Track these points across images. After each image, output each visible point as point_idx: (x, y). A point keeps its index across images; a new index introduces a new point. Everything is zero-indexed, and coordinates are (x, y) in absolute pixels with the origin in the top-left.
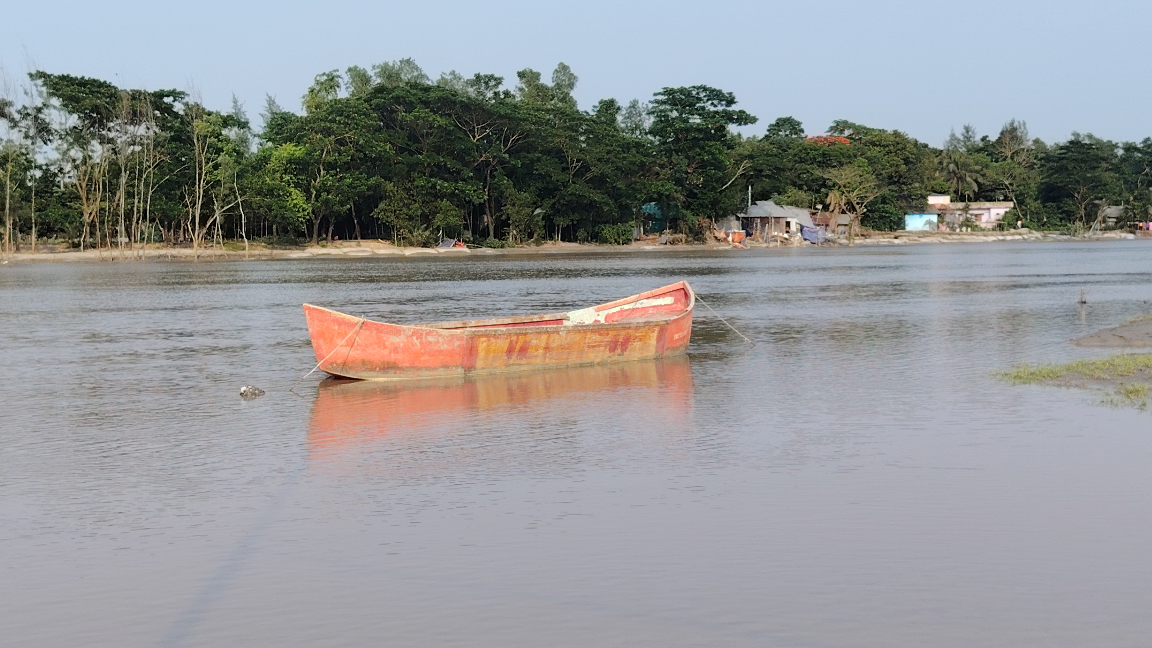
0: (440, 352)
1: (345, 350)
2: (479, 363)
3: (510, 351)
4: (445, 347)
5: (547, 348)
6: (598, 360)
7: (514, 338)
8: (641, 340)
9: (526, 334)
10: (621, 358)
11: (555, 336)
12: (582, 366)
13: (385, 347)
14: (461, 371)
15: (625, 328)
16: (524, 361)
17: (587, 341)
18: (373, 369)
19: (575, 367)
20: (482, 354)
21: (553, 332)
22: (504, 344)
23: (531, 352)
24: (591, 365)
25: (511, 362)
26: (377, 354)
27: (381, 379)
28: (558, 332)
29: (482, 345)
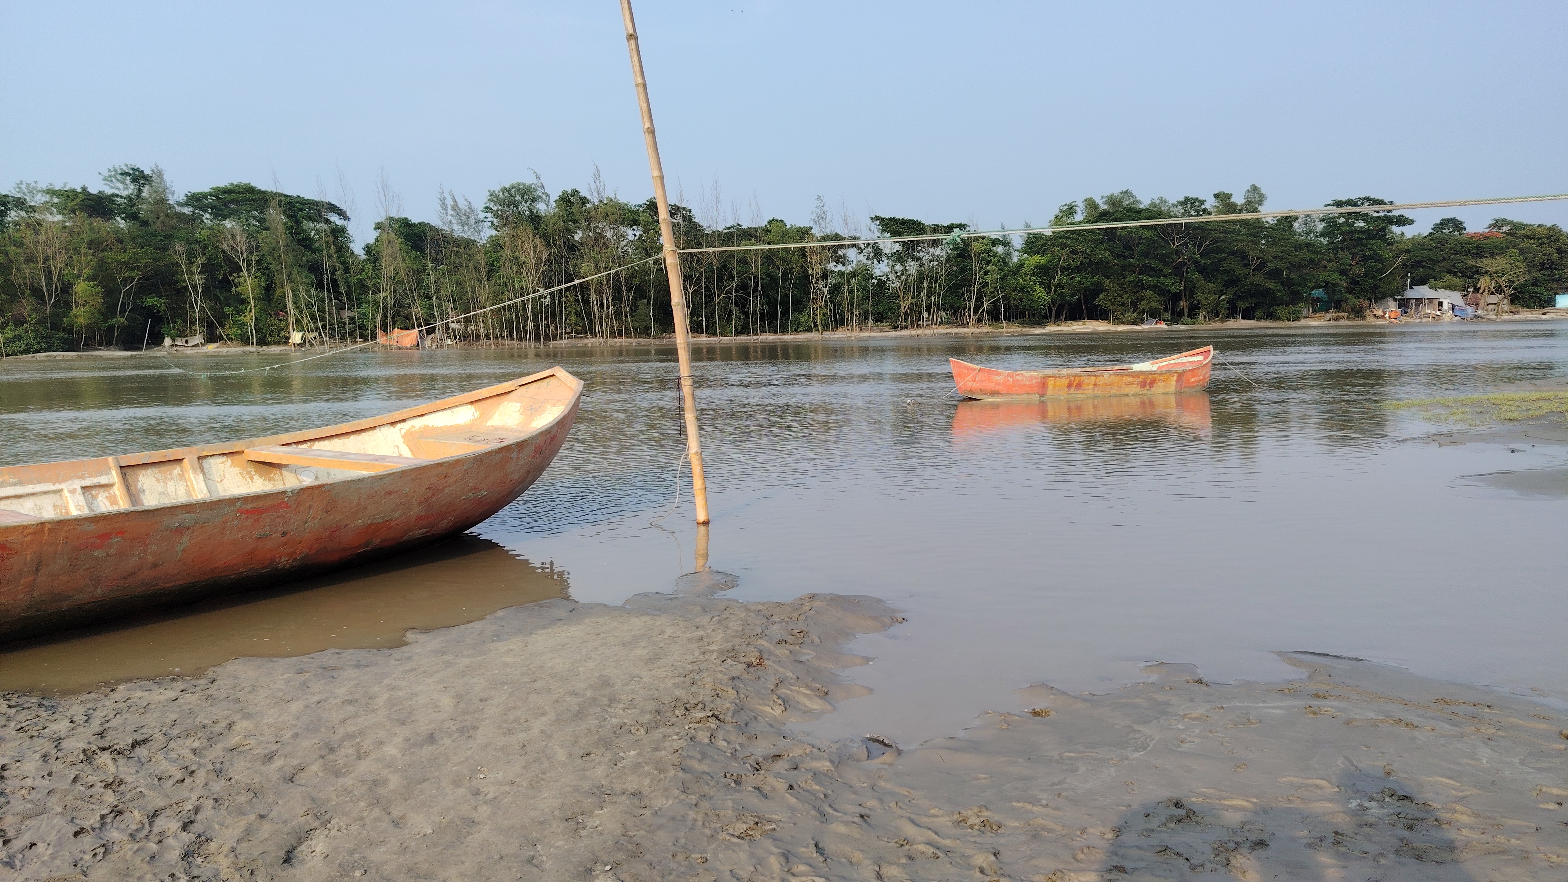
0: (1025, 385)
1: (970, 384)
2: (1049, 392)
3: (1070, 386)
4: (1027, 383)
5: (1095, 385)
6: (1132, 393)
7: (1072, 379)
8: (1164, 381)
9: (1080, 376)
10: (1149, 392)
11: (1102, 378)
12: (1121, 396)
13: (992, 382)
14: (1037, 396)
15: (1152, 374)
16: (1080, 392)
17: (1124, 381)
18: (986, 394)
19: (1115, 396)
20: (1050, 387)
21: (1099, 376)
22: (1066, 382)
23: (1084, 386)
24: (1127, 395)
25: (1071, 392)
26: (989, 386)
27: (991, 399)
28: (1103, 376)
29: (1051, 382)
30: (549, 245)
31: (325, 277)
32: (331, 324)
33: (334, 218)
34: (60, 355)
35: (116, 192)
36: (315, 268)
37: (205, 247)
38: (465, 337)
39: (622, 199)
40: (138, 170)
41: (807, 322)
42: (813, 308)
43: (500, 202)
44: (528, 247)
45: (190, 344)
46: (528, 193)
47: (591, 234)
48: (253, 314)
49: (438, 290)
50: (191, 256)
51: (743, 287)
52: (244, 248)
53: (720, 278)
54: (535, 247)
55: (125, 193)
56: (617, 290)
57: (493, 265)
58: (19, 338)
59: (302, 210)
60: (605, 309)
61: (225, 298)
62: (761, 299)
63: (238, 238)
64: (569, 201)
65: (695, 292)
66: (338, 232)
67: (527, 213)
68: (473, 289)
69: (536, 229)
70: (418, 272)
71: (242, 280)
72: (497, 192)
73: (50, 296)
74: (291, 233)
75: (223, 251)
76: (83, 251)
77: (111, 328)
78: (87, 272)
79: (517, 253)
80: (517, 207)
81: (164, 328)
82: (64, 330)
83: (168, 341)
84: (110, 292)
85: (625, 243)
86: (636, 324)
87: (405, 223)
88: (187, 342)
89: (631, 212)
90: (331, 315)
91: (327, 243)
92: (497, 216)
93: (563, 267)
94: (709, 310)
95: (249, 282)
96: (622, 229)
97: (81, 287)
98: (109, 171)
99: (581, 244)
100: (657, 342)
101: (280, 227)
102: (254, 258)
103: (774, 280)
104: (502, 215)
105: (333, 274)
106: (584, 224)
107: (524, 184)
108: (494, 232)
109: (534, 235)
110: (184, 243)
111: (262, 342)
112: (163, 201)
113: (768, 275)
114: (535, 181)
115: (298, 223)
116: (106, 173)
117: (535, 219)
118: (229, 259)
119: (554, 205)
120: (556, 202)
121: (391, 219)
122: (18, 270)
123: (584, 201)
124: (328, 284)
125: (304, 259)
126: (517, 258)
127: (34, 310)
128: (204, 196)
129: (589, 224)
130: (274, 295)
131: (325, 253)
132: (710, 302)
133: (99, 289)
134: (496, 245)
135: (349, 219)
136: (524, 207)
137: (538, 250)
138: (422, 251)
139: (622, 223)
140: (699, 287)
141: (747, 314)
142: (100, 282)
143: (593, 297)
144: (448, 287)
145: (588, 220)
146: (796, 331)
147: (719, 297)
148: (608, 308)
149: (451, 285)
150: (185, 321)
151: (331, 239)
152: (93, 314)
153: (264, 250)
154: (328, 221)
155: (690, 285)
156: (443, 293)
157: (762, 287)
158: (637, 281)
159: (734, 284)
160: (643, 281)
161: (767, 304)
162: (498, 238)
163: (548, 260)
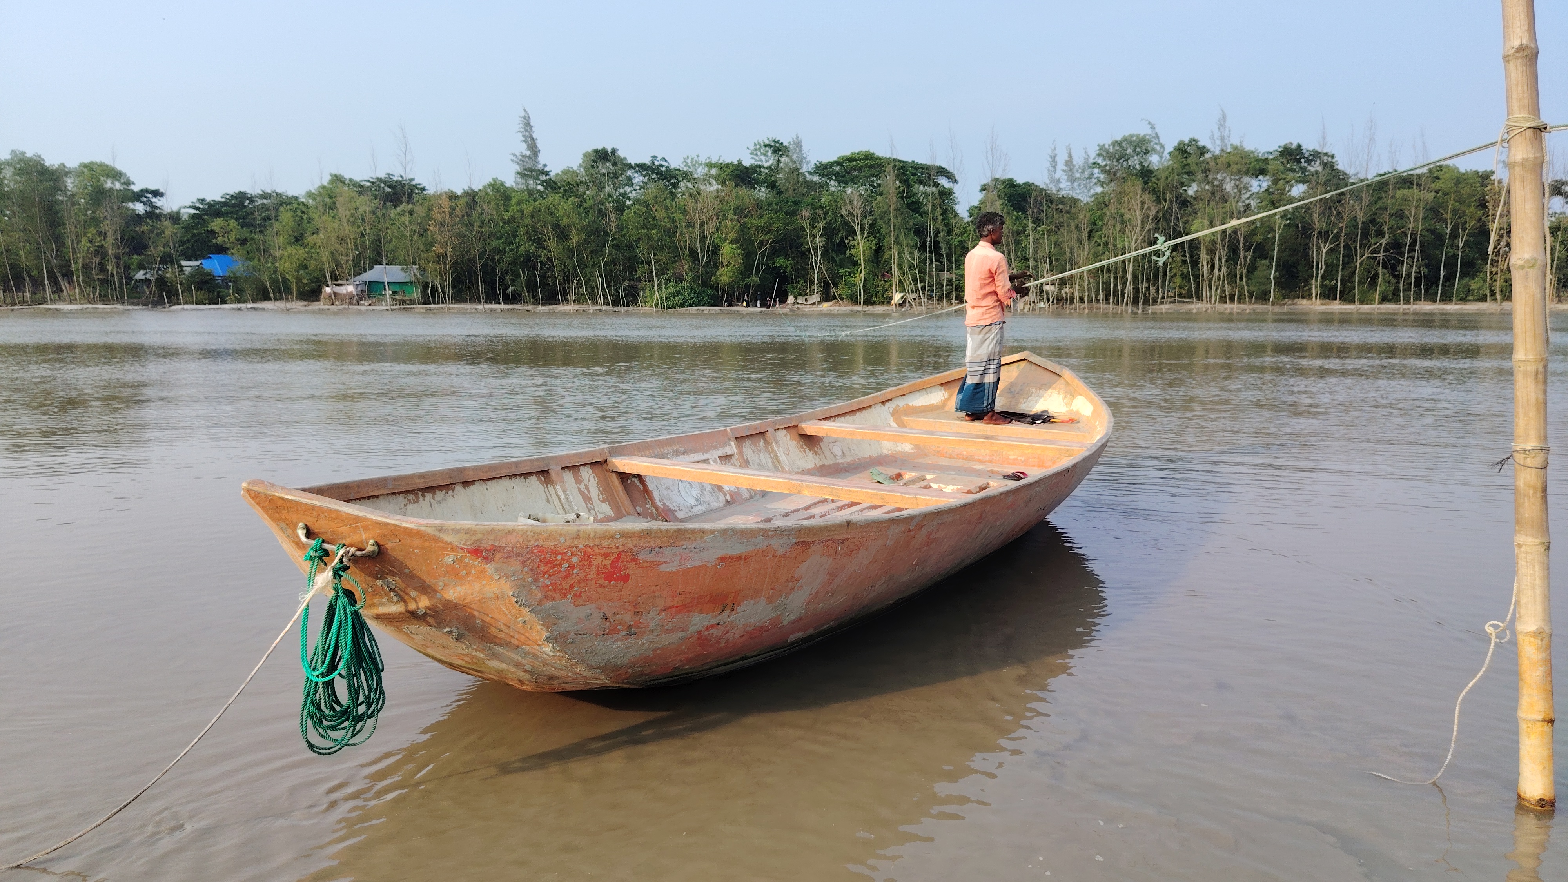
30: (1158, 201)
31: (928, 239)
32: (931, 286)
33: (944, 182)
34: (707, 309)
35: (759, 163)
36: (920, 231)
37: (826, 213)
38: (1059, 300)
39: (1249, 146)
40: (778, 142)
41: (1480, 288)
42: (1491, 272)
43: (1108, 155)
44: (1136, 204)
45: (809, 302)
46: (1142, 146)
47: (1207, 187)
48: (862, 275)
49: (1036, 252)
50: (814, 220)
51: (1396, 246)
52: (859, 212)
53: (1365, 235)
54: (1143, 203)
55: (767, 165)
56: (1233, 250)
57: (1095, 224)
58: (678, 293)
59: (914, 175)
60: (1216, 270)
61: (840, 260)
62: (1418, 260)
63: (855, 203)
64: (1185, 152)
65: (1331, 251)
66: (946, 194)
67: (1138, 167)
68: (1072, 250)
69: (1146, 183)
70: (1018, 233)
71: (855, 243)
72: (1107, 146)
73: (703, 257)
74: (902, 197)
75: (841, 215)
76: (729, 217)
77: (747, 287)
78: (732, 236)
79: (1123, 211)
80: (1127, 160)
81: (789, 287)
82: (712, 287)
83: (791, 299)
84: (748, 255)
85: (1247, 195)
86: (1252, 288)
87: (1011, 184)
88: (806, 300)
89: (1258, 160)
90: (931, 277)
91: (933, 205)
92: (1104, 171)
93: (1172, 224)
94: (1347, 272)
95: (861, 245)
96: (1246, 180)
97: (726, 250)
98: (755, 145)
99: (1195, 199)
100: (1277, 309)
101: (892, 191)
102: (868, 221)
103: (1439, 238)
104: (1109, 171)
105: (936, 236)
106: (1200, 176)
107: (1137, 136)
108: (1099, 189)
109: (1144, 190)
110: (810, 207)
111: (868, 302)
112: (797, 170)
113: (1432, 232)
114: (1149, 131)
115: (909, 186)
116: (752, 147)
117: (1146, 173)
118: (846, 223)
119: (1168, 157)
120: (1170, 154)
121: (997, 180)
122: (681, 234)
123: (1202, 151)
124: (930, 247)
125: (911, 222)
126: (1122, 216)
127: (690, 269)
128: (831, 164)
129: (1207, 176)
130: (882, 257)
131: (930, 215)
132: (1348, 263)
133: (739, 251)
134: (1102, 203)
135: (955, 181)
136: (1135, 162)
137: (1146, 206)
138: (1024, 211)
139: (1247, 173)
140: (1337, 245)
141: (1398, 277)
142: (741, 245)
143: (1204, 257)
144: (1046, 247)
145: (1205, 171)
146: (1463, 300)
147: (1362, 256)
148: (1220, 270)
149: (1050, 245)
150: (806, 282)
151: (938, 201)
152: (734, 273)
153: (877, 213)
154: (936, 185)
155: (1325, 243)
156: (1040, 254)
157: (1421, 246)
158: (1259, 238)
159: (1384, 241)
160: (1266, 238)
161: (1427, 266)
162: (1103, 195)
163: (1156, 217)
